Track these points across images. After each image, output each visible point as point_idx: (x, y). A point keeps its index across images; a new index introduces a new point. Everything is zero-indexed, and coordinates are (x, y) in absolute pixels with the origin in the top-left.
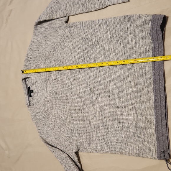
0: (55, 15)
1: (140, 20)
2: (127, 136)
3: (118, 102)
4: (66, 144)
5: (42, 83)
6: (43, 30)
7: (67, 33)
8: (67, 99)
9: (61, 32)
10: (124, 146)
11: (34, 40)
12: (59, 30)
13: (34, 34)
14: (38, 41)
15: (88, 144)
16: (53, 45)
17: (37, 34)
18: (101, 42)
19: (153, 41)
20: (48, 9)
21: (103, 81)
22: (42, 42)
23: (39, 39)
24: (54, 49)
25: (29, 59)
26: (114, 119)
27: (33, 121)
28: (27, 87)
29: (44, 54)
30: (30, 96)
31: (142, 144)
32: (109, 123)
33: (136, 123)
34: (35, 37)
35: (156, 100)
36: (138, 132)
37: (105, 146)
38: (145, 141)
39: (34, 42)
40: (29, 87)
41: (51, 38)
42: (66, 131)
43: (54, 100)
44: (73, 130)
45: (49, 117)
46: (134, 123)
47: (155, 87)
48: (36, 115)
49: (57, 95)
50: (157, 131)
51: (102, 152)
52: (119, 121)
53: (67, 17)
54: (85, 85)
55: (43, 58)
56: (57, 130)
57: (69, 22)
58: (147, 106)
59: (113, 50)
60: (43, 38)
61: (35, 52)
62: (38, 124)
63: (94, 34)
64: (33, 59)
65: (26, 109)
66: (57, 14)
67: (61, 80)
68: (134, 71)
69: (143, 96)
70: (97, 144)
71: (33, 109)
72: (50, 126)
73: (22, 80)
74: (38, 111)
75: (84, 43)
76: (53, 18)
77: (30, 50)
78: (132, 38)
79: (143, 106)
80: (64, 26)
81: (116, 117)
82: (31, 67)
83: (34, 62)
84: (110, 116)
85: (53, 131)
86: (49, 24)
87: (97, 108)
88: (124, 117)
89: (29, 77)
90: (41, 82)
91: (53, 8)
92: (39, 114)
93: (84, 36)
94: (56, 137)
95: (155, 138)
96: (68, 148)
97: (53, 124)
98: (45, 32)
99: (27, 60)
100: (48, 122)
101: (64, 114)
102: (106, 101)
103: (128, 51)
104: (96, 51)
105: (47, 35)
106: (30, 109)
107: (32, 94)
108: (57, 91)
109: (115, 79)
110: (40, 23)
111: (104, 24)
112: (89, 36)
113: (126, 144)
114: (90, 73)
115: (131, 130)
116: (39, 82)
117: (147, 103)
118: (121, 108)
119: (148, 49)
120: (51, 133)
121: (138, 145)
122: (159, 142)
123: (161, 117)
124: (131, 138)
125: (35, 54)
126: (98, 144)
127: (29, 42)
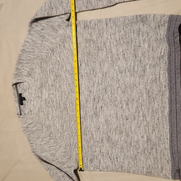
0: (55, 11)
1: (155, 20)
2: (136, 152)
3: (127, 113)
4: (63, 161)
5: (37, 90)
6: (39, 29)
7: (68, 32)
8: (66, 108)
9: (61, 32)
10: (133, 163)
11: (28, 40)
12: (58, 29)
13: (29, 33)
14: (33, 41)
15: (90, 160)
16: (51, 46)
17: (32, 33)
18: (108, 44)
19: (169, 44)
20: (47, 4)
21: (110, 89)
22: (38, 42)
23: (34, 39)
24: (53, 51)
25: (22, 61)
26: (121, 133)
27: (25, 133)
28: (18, 93)
29: (40, 56)
30: (21, 105)
31: (153, 162)
32: (115, 137)
33: (147, 137)
34: (30, 37)
35: (171, 111)
36: (149, 148)
37: (110, 163)
38: (157, 158)
39: (28, 42)
40: (21, 94)
41: (49, 38)
42: (64, 145)
43: (50, 109)
44: (72, 144)
45: (43, 130)
46: (145, 137)
47: (171, 97)
48: (28, 126)
49: (55, 103)
50: (171, 147)
51: (106, 170)
52: (128, 135)
53: (69, 15)
54: (88, 93)
55: (38, 61)
56: (53, 144)
57: (70, 21)
58: (160, 118)
59: (122, 53)
60: (40, 38)
61: (29, 54)
62: (30, 137)
63: (100, 35)
64: (26, 61)
65: (16, 119)
66: (57, 11)
67: (60, 86)
68: (146, 77)
69: (156, 106)
70: (100, 161)
71: (25, 119)
72: (45, 140)
73: (13, 85)
74: (31, 122)
75: (88, 45)
76: (53, 15)
77: (23, 51)
78: (144, 41)
79: (156, 118)
80: (65, 25)
81: (124, 130)
82: (24, 71)
83: (27, 65)
84: (116, 129)
85: (48, 146)
86: (47, 22)
87: (102, 119)
88: (133, 130)
89: (21, 82)
90: (36, 88)
91: (52, 4)
92: (32, 125)
93: (89, 37)
94: (51, 152)
95: (169, 154)
96: (65, 166)
97: (48, 138)
98: (42, 31)
99: (19, 62)
100: (42, 135)
101: (62, 126)
102: (112, 112)
103: (140, 55)
104: (102, 55)
105: (44, 34)
106: (21, 119)
107: (24, 101)
108: (54, 100)
109: (123, 86)
110: (36, 20)
111: (112, 24)
112: (94, 37)
113: (135, 161)
114: (94, 79)
115: (141, 145)
116: (33, 88)
117: (160, 115)
118: (130, 120)
119: (162, 54)
120: (46, 147)
121: (149, 162)
122: (174, 159)
123: (177, 131)
124: (141, 154)
125: (29, 56)
126: (102, 161)
127: (22, 42)
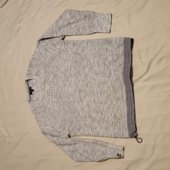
0: (55, 34)
1: (116, 43)
2: (107, 125)
3: (101, 100)
4: (60, 131)
6: (44, 45)
7: (62, 47)
8: (61, 96)
9: (58, 47)
10: (105, 132)
11: (37, 51)
12: (57, 45)
13: (37, 47)
14: (40, 52)
15: (78, 130)
16: (51, 56)
17: (39, 47)
18: (88, 56)
19: (125, 57)
20: (50, 30)
21: (90, 84)
22: (43, 53)
23: (41, 51)
24: (53, 59)
25: (32, 65)
26: (98, 112)
27: (33, 114)
28: (29, 87)
29: (44, 62)
30: (31, 94)
31: (118, 130)
32: (94, 115)
33: (114, 114)
34: (38, 49)
35: (128, 98)
36: (115, 121)
37: (91, 132)
38: (120, 128)
39: (36, 53)
40: (31, 87)
41: (51, 51)
42: (60, 120)
43: (51, 97)
44: (66, 120)
45: (46, 111)
46: (113, 114)
47: (127, 89)
48: (36, 109)
49: (53, 93)
50: (128, 120)
51: (88, 135)
52: (102, 114)
53: (64, 36)
54: (76, 86)
55: (43, 66)
56: (53, 120)
57: (64, 40)
58: (121, 102)
59: (96, 62)
60: (44, 50)
61: (37, 61)
62: (37, 117)
63: (83, 50)
64: (35, 66)
65: (27, 103)
66: (57, 34)
67: (57, 82)
68: (111, 77)
69: (118, 95)
70: (85, 130)
71: (34, 104)
72: (47, 118)
73: (25, 81)
74: (37, 106)
75: (75, 56)
76: (54, 37)
77: (33, 58)
78: (110, 55)
79: (119, 102)
80: (61, 42)
81: (99, 111)
82: (33, 72)
83: (36, 68)
84: (94, 110)
85: (50, 121)
86: (50, 40)
87: (85, 103)
88: (105, 111)
89: (31, 79)
90: (41, 83)
91: (54, 30)
92: (38, 108)
93: (76, 51)
94: (51, 126)
95: (127, 125)
96: (61, 134)
97: (50, 116)
98: (46, 46)
99: (31, 66)
100: (45, 115)
101: (59, 108)
102: (92, 99)
103: (107, 64)
104: (85, 62)
105: (47, 48)
106: (30, 104)
107: (33, 92)
108: (53, 91)
109: (98, 83)
110: (43, 39)
111: (90, 44)
112: (79, 51)
113: (107, 131)
114: (79, 78)
115: (110, 120)
116: (39, 83)
117: (121, 100)
118: (103, 104)
119: (121, 63)
120: (48, 123)
121: (115, 131)
122: (129, 128)
123: (131, 110)
124: (111, 126)
125: (37, 62)
127: (33, 53)
